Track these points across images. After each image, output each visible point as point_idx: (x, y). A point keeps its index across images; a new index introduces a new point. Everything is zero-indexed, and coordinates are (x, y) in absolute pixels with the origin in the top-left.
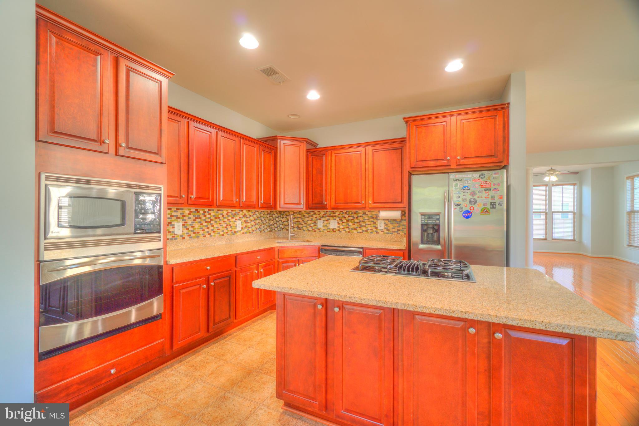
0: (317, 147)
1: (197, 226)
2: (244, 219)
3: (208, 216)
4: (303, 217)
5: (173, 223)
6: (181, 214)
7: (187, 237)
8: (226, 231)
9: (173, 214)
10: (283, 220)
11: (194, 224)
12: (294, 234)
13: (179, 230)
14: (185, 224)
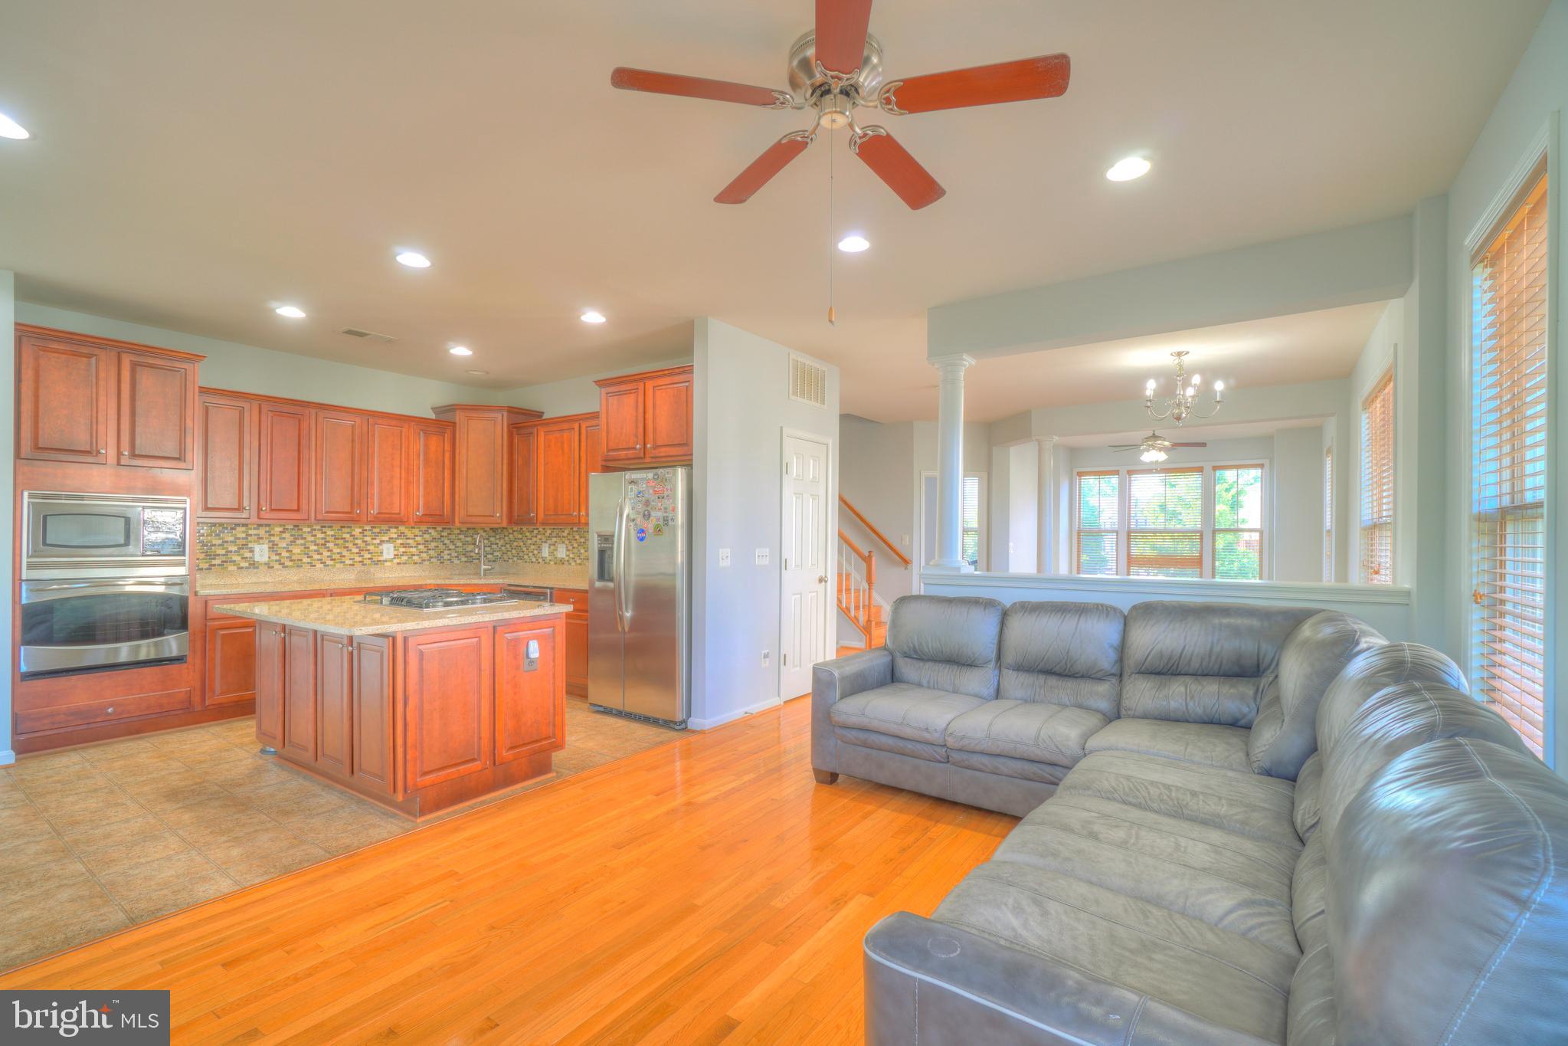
0: (544, 418)
1: (297, 550)
2: (399, 541)
3: (320, 535)
4: (525, 539)
5: (250, 545)
6: (266, 532)
7: (277, 566)
8: (358, 559)
9: (250, 532)
10: (500, 543)
11: (290, 548)
12: (490, 567)
13: (261, 556)
14: (273, 547)
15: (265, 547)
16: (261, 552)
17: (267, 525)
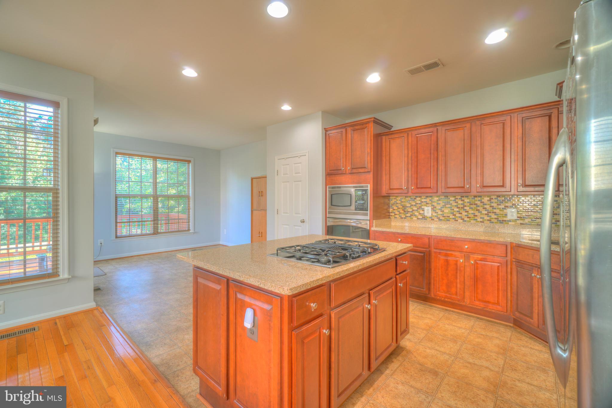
1: (447, 211)
3: (460, 202)
5: (423, 207)
6: (430, 200)
7: (436, 219)
9: (423, 200)
11: (443, 209)
13: (428, 213)
14: (434, 209)
15: (430, 208)
16: (428, 211)
17: (431, 197)
